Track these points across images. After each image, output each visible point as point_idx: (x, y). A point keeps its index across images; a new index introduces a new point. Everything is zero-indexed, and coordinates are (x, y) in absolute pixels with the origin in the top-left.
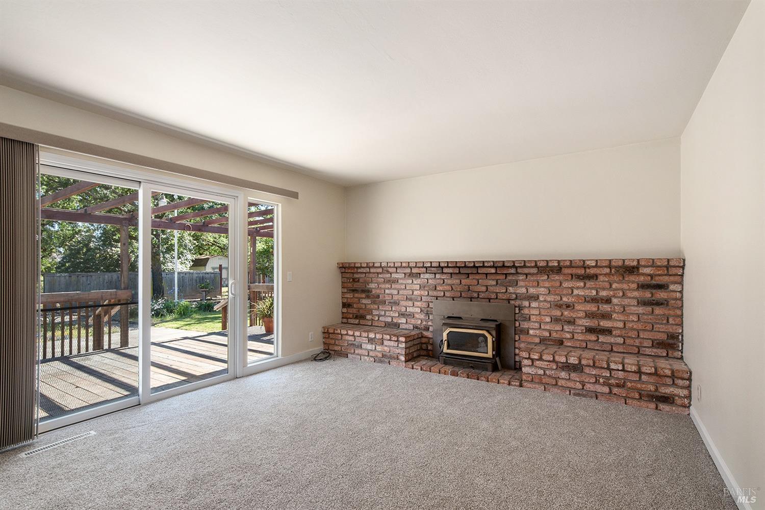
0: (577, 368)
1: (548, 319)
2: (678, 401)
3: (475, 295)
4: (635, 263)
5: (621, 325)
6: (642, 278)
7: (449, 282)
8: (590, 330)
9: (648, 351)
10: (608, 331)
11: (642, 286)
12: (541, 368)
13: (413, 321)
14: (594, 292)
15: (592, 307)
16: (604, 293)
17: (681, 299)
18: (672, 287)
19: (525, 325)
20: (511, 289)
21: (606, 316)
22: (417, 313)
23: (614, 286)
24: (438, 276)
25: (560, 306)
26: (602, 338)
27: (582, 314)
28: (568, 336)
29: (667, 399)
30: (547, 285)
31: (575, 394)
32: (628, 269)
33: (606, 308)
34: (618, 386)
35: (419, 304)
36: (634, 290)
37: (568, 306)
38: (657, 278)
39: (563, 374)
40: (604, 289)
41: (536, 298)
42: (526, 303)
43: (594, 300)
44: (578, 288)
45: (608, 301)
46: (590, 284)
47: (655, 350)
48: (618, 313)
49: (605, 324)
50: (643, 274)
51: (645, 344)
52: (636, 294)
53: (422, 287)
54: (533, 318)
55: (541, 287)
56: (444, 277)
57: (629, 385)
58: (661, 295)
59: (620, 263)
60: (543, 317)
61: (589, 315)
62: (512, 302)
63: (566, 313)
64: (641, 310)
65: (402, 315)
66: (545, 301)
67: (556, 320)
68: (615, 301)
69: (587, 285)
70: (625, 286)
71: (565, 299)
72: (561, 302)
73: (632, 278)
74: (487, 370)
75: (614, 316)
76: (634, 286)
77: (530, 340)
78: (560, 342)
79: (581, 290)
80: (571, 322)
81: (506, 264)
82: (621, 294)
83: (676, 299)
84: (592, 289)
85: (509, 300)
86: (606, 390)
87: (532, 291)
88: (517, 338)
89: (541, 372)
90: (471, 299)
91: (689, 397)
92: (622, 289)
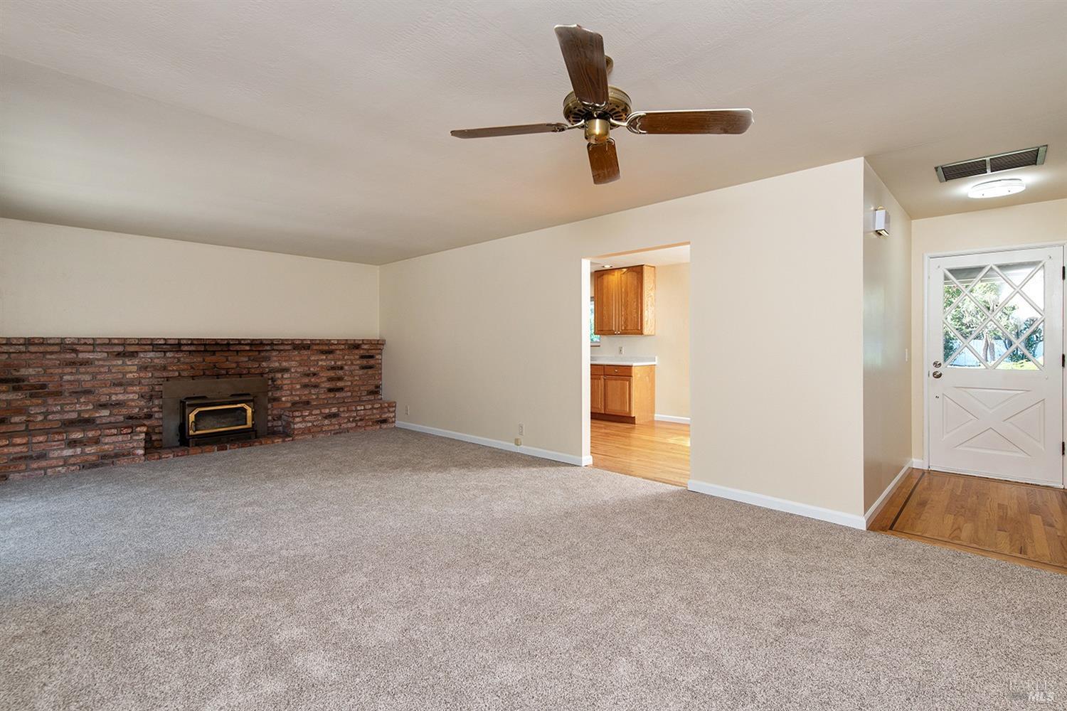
0: (335, 415)
1: (298, 387)
2: (391, 421)
3: (224, 372)
4: (361, 342)
5: (350, 383)
6: (362, 352)
7: (187, 360)
8: (330, 390)
9: (365, 398)
10: (340, 389)
11: (362, 357)
12: (310, 422)
13: (124, 411)
14: (333, 363)
15: (332, 374)
16: (339, 363)
17: (381, 364)
18: (377, 357)
19: (278, 394)
20: (264, 364)
21: (340, 379)
22: (133, 400)
23: (346, 358)
24: (168, 354)
25: (308, 375)
26: (338, 395)
27: (324, 379)
28: (314, 397)
29: (385, 421)
30: (298, 359)
31: (334, 434)
32: (355, 346)
33: (340, 373)
34: (361, 420)
35: (136, 389)
36: (357, 360)
37: (314, 374)
38: (370, 351)
39: (326, 422)
40: (339, 360)
41: (286, 370)
42: (279, 375)
43: (333, 368)
44: (322, 360)
45: (341, 368)
46: (330, 356)
47: (368, 397)
48: (348, 376)
49: (340, 384)
50: (363, 349)
51: (363, 394)
52: (358, 362)
53: (143, 368)
54: (286, 387)
55: (293, 361)
56: (180, 355)
57: (367, 418)
58: (372, 362)
59: (352, 342)
60: (294, 385)
61: (330, 379)
62: (265, 375)
63: (313, 380)
64: (361, 372)
65: (104, 406)
66: (296, 372)
67: (305, 386)
68: (346, 368)
69: (329, 358)
70: (352, 357)
71: (312, 369)
72: (309, 372)
73: (356, 351)
74: (250, 438)
75: (346, 378)
76: (357, 357)
77: (282, 406)
78: (308, 403)
79: (324, 361)
80: (316, 386)
81: (264, 342)
82: (350, 363)
83: (378, 364)
84: (332, 360)
85: (262, 374)
86: (354, 425)
87: (285, 364)
88: (270, 406)
89: (310, 424)
90: (218, 376)
91: (394, 417)
92: (350, 360)
